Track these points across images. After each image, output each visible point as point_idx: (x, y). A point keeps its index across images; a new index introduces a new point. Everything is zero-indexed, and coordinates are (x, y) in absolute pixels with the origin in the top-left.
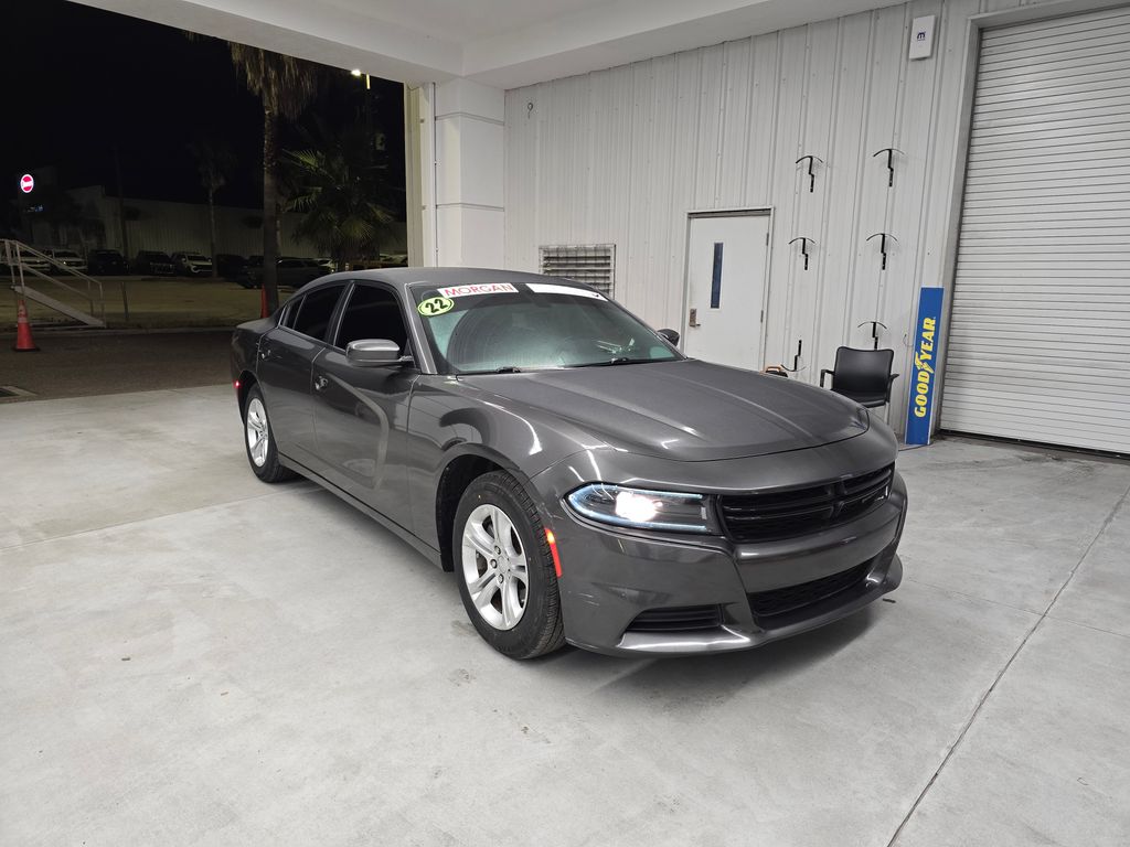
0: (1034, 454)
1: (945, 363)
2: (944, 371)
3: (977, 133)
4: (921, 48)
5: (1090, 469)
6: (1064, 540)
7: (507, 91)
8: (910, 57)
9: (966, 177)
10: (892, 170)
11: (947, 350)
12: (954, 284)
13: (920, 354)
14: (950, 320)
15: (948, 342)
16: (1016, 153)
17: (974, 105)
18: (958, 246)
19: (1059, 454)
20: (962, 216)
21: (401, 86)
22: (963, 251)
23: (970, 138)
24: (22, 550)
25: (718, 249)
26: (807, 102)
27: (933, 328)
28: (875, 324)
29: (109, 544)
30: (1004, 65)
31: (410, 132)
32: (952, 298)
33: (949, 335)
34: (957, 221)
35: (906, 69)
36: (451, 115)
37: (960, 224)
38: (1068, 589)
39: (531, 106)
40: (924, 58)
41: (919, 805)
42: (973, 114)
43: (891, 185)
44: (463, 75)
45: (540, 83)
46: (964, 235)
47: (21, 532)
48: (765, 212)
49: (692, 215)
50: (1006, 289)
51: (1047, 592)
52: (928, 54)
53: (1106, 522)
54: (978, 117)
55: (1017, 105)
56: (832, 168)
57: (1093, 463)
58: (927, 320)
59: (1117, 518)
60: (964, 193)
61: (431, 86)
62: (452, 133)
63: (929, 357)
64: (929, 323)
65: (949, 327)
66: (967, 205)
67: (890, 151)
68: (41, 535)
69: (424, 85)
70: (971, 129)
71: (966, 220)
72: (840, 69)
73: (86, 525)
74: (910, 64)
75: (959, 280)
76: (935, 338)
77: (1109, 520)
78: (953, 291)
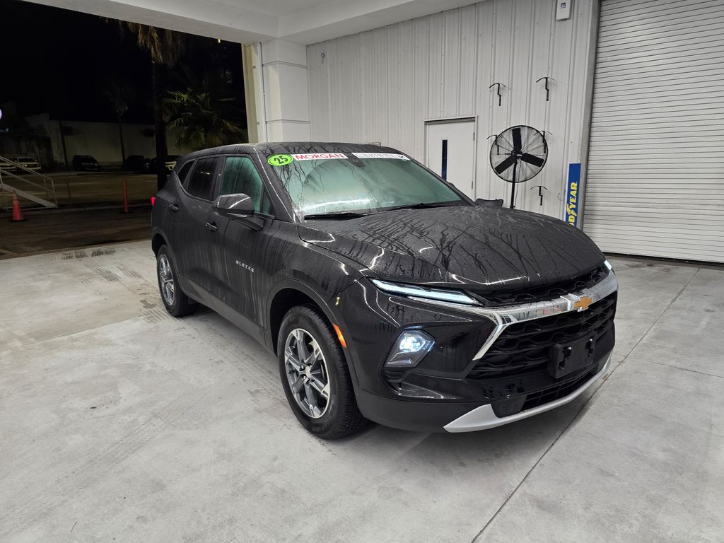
0: (637, 263)
1: (584, 209)
2: (583, 215)
3: (599, 65)
4: (563, 13)
5: (668, 270)
6: (645, 313)
7: (307, 46)
8: (557, 18)
9: (593, 93)
10: (548, 90)
11: (584, 201)
12: (588, 160)
13: (570, 205)
14: (586, 183)
15: (585, 196)
16: (624, 77)
17: (597, 48)
18: (590, 136)
19: (651, 262)
20: (591, 117)
21: (239, 45)
22: (593, 139)
23: (595, 68)
24: (22, 349)
25: (445, 143)
26: (495, 48)
27: (576, 189)
28: (540, 187)
29: (75, 343)
30: (614, 22)
31: (247, 74)
32: (587, 169)
33: (585, 192)
34: (588, 120)
35: (555, 27)
36: (272, 63)
37: (591, 123)
38: (643, 341)
39: (323, 55)
40: (566, 19)
42: (597, 53)
43: (547, 100)
44: (279, 36)
45: (329, 41)
46: (593, 130)
47: (20, 339)
48: (472, 119)
49: (427, 123)
50: (619, 162)
51: (630, 344)
52: (567, 16)
53: (672, 302)
54: (600, 55)
55: (622, 47)
56: (511, 90)
57: (671, 267)
58: (573, 184)
59: (680, 299)
60: (592, 103)
61: (259, 45)
62: (274, 74)
63: (574, 206)
64: (574, 185)
65: (586, 187)
66: (595, 110)
67: (546, 78)
68: (32, 340)
69: (254, 44)
70: (596, 63)
71: (594, 120)
72: (515, 27)
73: (58, 333)
74: (557, 23)
75: (591, 158)
76: (577, 194)
77: (674, 300)
78: (587, 164)
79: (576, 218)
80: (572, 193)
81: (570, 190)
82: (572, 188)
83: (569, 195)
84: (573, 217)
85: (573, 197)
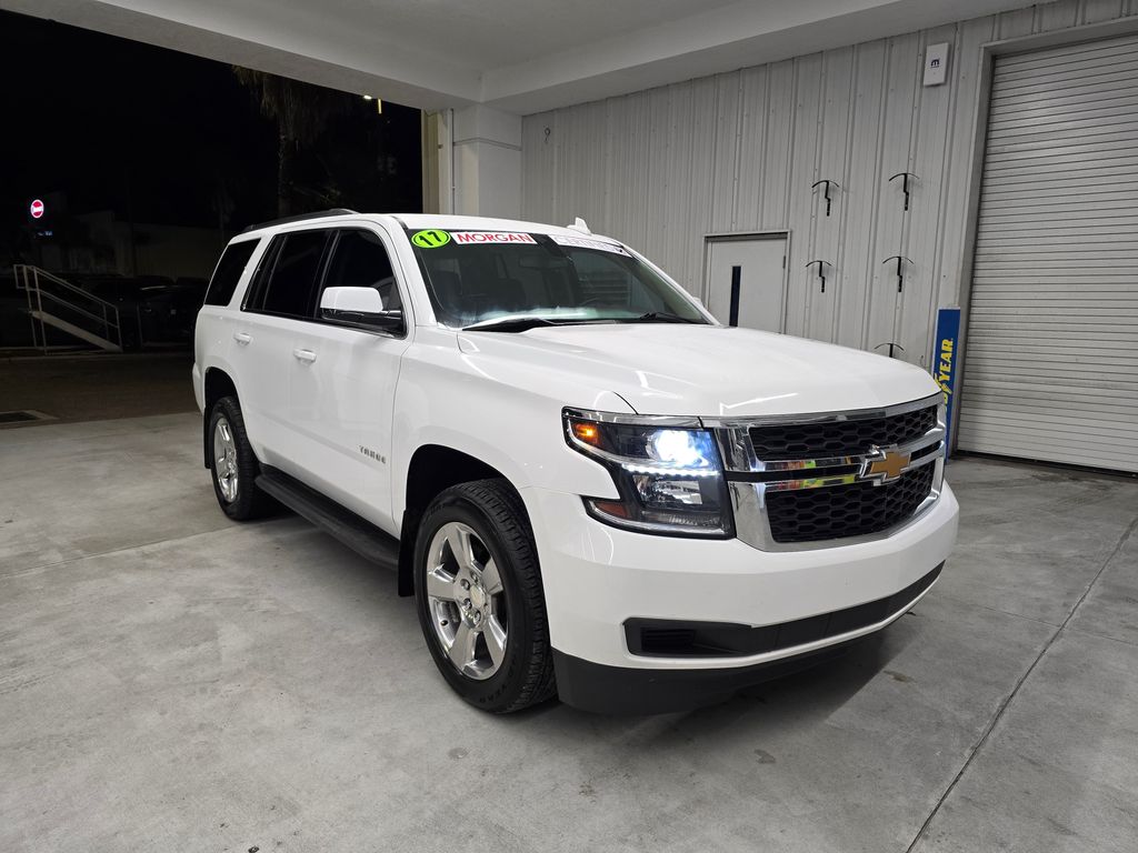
0: (1051, 474)
1: (962, 384)
2: (961, 393)
3: (991, 158)
4: (935, 75)
5: (1106, 488)
6: (1081, 556)
7: (524, 117)
8: (925, 83)
9: (980, 201)
10: (907, 194)
11: (963, 372)
12: (970, 306)
13: (939, 375)
14: (966, 342)
15: (964, 364)
16: (1033, 178)
17: (988, 131)
18: (973, 269)
19: (1077, 473)
20: (977, 239)
21: (418, 112)
22: (978, 273)
23: (984, 163)
25: (736, 272)
26: (823, 128)
27: (951, 349)
28: (892, 345)
30: (1016, 92)
31: (427, 156)
32: (968, 320)
33: (965, 357)
34: (972, 244)
35: (920, 97)
36: (469, 141)
37: (975, 247)
38: (1086, 601)
39: (548, 132)
40: (938, 85)
41: (946, 800)
42: (987, 139)
43: (906, 209)
44: (482, 100)
45: (557, 109)
46: (980, 258)
48: (782, 236)
49: (709, 239)
50: (1020, 311)
51: (1065, 605)
52: (942, 80)
53: (1122, 539)
54: (993, 143)
55: (1030, 130)
56: (848, 192)
57: (1110, 483)
58: (945, 342)
59: (1134, 535)
60: (979, 217)
61: (449, 113)
62: (471, 159)
63: (947, 378)
64: (947, 345)
65: (965, 350)
66: (983, 228)
67: (906, 175)
69: (442, 112)
70: (985, 154)
71: (981, 243)
72: (855, 96)
74: (924, 89)
75: (975, 303)
76: (953, 359)
77: (1126, 536)
78: (969, 313)
79: (950, 397)
80: (943, 356)
81: (939, 351)
82: (943, 348)
83: (939, 360)
84: (946, 395)
85: (945, 362)
